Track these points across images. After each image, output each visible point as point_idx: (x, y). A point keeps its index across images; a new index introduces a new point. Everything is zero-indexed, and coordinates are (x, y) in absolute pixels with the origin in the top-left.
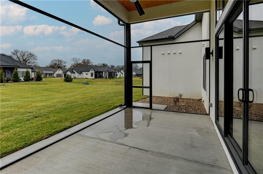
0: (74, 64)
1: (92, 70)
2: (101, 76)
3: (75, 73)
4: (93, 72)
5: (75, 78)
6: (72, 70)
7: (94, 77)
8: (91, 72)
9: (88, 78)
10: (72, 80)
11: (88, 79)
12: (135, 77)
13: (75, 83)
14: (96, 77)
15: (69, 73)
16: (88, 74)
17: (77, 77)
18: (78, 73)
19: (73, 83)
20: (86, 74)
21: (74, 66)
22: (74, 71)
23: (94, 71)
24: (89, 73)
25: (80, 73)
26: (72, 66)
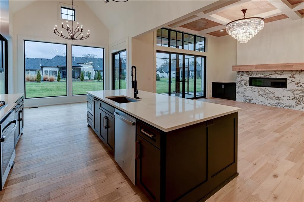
0: (164, 64)
3: (163, 72)
5: (163, 77)
6: (161, 70)
10: (160, 79)
13: (162, 81)
15: (158, 73)
17: (165, 77)
18: (166, 73)
19: (161, 81)
20: (173, 73)
21: (164, 65)
22: (162, 70)
26: (162, 66)
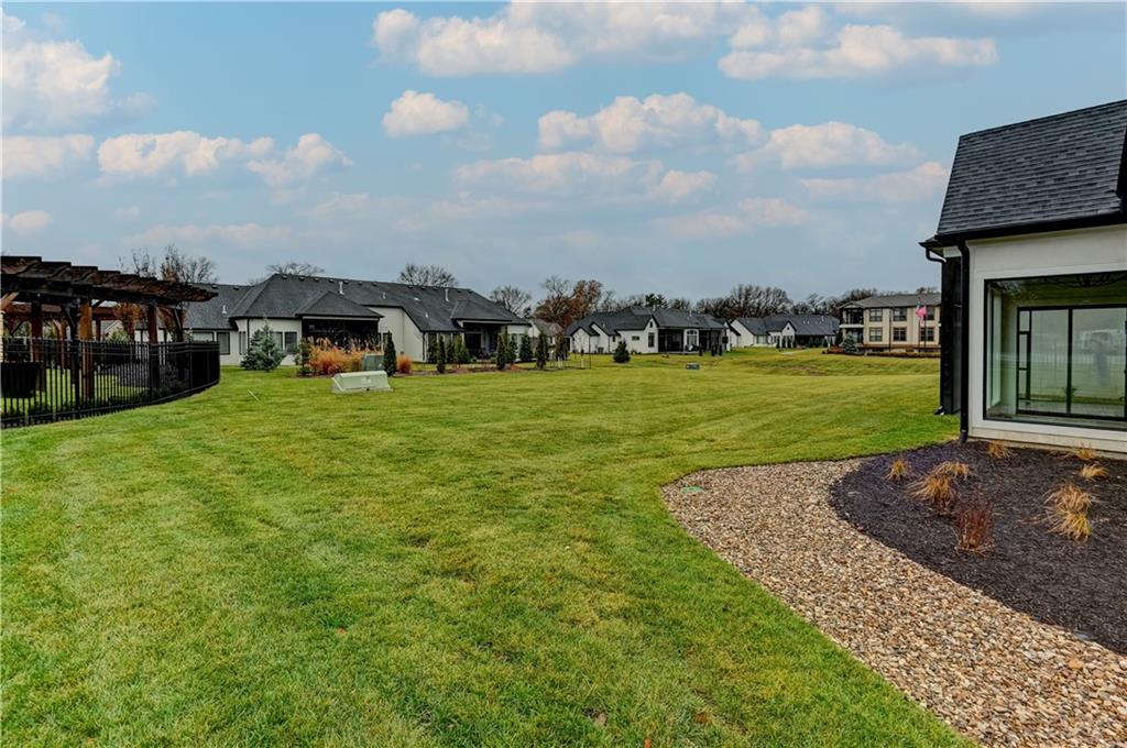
1: (651, 326)
2: (677, 343)
3: (598, 335)
4: (654, 330)
5: (600, 350)
6: (590, 326)
7: (655, 349)
8: (649, 330)
9: (638, 351)
11: (640, 354)
12: (795, 346)
14: (662, 349)
16: (638, 338)
17: (606, 350)
18: (609, 335)
20: (634, 338)
22: (594, 327)
23: (658, 326)
24: (644, 336)
25: (614, 333)
